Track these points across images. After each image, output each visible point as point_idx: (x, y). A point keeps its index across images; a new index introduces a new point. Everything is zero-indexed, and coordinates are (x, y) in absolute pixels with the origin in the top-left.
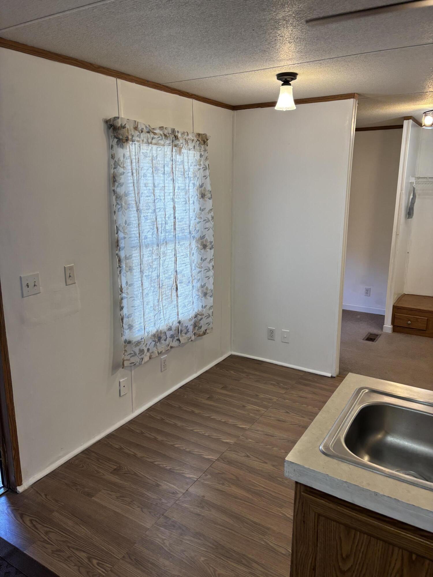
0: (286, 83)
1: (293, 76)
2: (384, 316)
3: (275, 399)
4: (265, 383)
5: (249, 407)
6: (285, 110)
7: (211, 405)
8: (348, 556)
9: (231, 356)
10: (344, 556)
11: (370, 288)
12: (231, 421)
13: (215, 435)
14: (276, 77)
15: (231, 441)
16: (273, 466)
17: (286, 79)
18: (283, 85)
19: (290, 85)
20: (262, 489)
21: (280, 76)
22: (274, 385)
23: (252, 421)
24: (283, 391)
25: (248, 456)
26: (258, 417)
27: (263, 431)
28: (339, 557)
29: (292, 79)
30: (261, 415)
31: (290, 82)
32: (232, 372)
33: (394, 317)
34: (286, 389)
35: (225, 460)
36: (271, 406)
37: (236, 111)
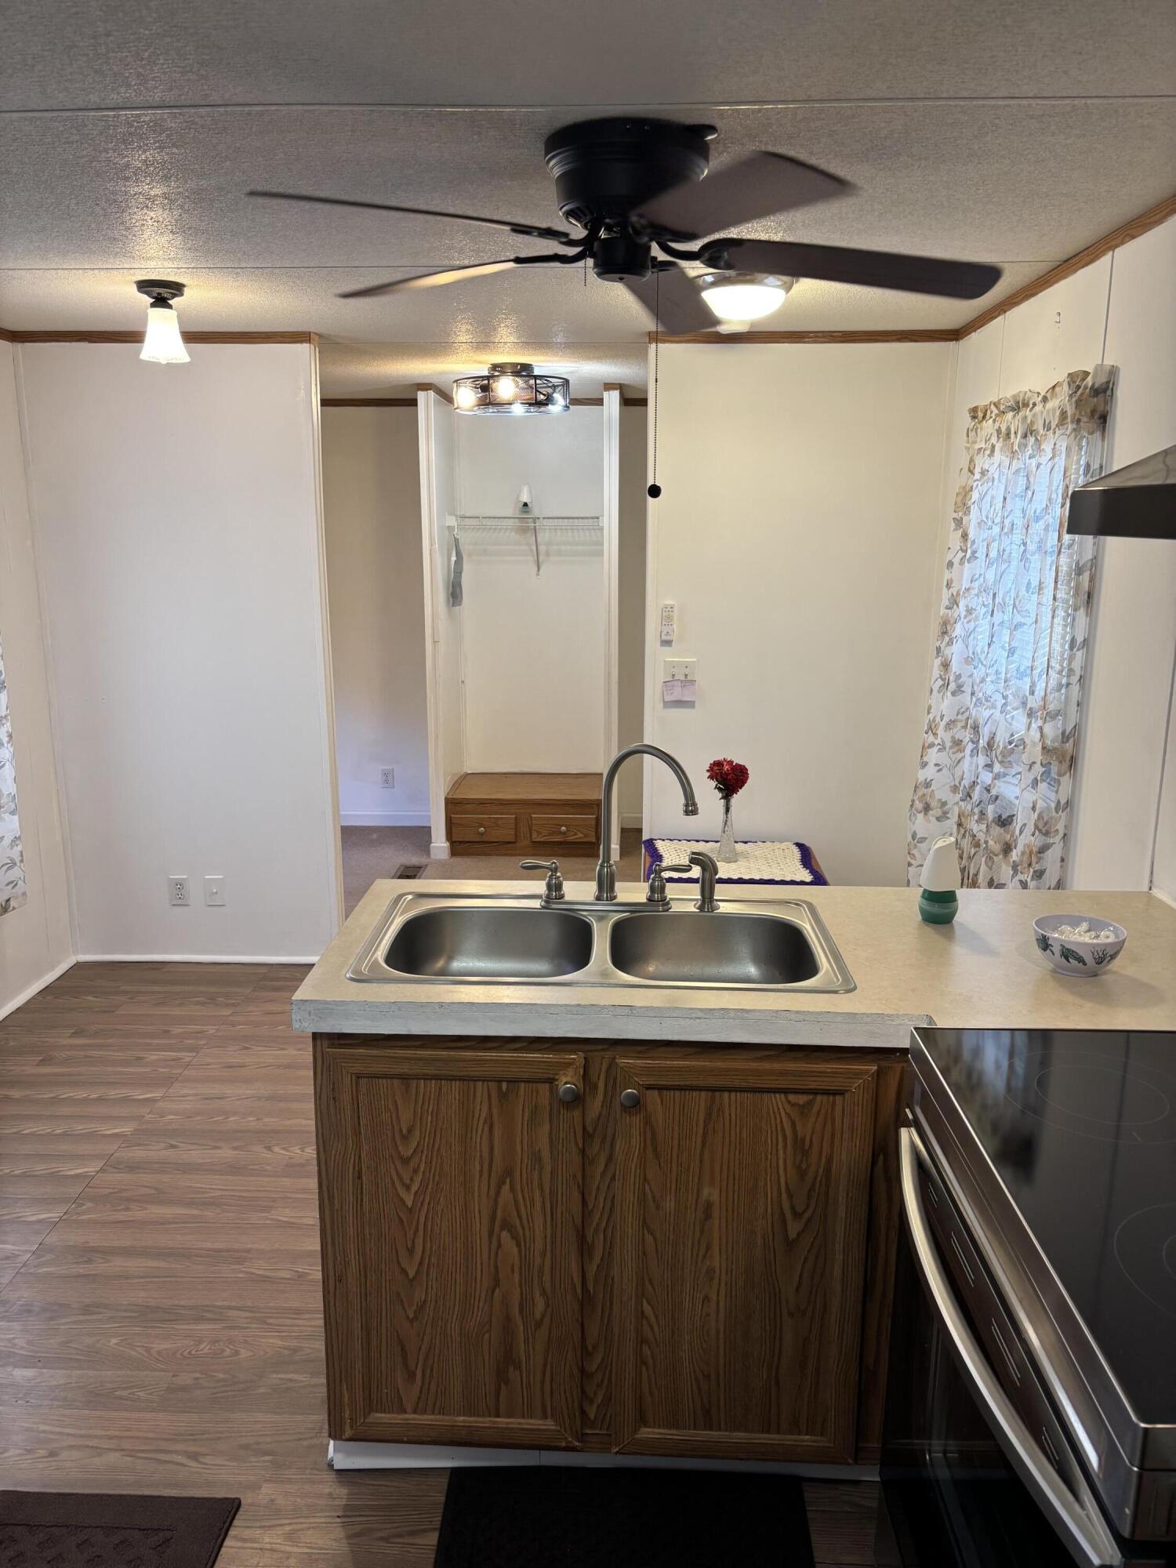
0: (161, 302)
1: (177, 288)
2: (430, 827)
3: (211, 1030)
4: (181, 1005)
5: (153, 1057)
6: (164, 362)
7: (55, 1074)
8: (410, 1131)
9: (79, 966)
10: (405, 1131)
11: (393, 769)
12: (113, 1093)
13: (80, 1128)
14: (135, 288)
15: (127, 1129)
16: (235, 1148)
17: (159, 294)
18: (153, 305)
19: (170, 307)
20: (219, 1193)
21: (144, 286)
22: (203, 1004)
23: (168, 1081)
24: (227, 1012)
25: (173, 1146)
26: (179, 1071)
27: (196, 1095)
28: (397, 1137)
29: (174, 296)
30: (188, 1065)
31: (170, 302)
32: (90, 998)
33: (451, 823)
34: (233, 1005)
35: (121, 1167)
36: (204, 1045)
37: (20, 345)
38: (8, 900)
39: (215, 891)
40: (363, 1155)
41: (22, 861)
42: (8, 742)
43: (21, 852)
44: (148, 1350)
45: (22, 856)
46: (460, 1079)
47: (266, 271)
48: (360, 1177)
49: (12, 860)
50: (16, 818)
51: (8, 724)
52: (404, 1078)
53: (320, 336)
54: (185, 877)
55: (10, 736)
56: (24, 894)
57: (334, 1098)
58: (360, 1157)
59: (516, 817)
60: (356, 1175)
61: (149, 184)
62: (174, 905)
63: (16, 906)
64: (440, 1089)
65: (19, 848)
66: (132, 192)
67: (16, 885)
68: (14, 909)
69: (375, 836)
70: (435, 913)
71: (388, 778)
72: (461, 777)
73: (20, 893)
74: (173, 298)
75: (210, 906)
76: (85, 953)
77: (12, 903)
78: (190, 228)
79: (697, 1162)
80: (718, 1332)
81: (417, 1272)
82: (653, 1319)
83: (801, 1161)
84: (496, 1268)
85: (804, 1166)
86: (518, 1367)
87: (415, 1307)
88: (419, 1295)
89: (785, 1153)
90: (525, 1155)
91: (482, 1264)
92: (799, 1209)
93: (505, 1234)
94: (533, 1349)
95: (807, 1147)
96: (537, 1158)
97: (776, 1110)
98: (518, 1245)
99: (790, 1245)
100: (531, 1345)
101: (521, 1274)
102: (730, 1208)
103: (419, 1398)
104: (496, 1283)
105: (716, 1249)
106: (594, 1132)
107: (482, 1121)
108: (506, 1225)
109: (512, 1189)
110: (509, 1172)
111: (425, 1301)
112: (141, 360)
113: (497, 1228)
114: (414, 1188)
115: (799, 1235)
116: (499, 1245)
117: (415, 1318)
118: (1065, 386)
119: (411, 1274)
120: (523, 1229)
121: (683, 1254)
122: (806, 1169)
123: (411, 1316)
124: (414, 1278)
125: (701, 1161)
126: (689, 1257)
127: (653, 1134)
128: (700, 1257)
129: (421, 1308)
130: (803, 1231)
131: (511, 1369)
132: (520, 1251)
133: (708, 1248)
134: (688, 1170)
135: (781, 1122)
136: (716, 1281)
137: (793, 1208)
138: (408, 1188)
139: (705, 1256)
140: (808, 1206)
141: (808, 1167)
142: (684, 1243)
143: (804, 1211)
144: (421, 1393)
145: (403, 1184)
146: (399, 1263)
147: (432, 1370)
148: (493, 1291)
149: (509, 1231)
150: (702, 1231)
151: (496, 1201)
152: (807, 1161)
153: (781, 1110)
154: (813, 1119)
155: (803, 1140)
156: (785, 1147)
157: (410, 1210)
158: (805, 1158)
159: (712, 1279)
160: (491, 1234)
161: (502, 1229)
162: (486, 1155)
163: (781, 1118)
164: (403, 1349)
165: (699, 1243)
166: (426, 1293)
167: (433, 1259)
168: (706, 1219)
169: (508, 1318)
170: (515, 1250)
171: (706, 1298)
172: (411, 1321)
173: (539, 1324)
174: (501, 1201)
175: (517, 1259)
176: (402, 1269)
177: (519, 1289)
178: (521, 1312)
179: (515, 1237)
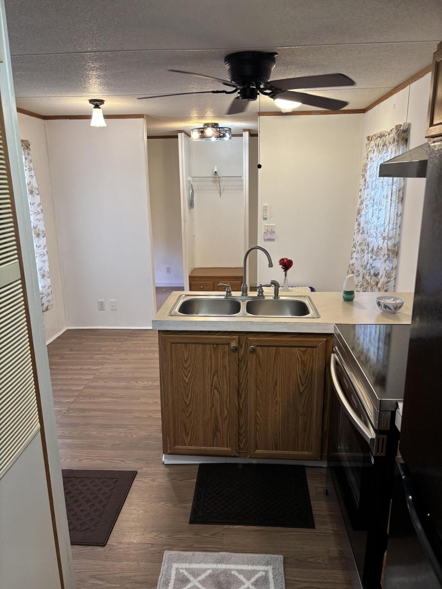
0: (97, 106)
1: (102, 102)
2: (184, 287)
3: (115, 349)
4: (104, 342)
5: (96, 357)
6: (98, 126)
7: (65, 362)
8: (187, 359)
9: (68, 331)
10: (186, 359)
11: (170, 267)
12: (85, 367)
13: (76, 377)
14: (88, 102)
15: (91, 377)
17: (96, 104)
18: (94, 108)
19: (100, 108)
20: (122, 395)
21: (91, 101)
22: (111, 341)
23: (102, 364)
24: (119, 344)
25: (106, 382)
26: (105, 361)
27: (112, 368)
28: (183, 361)
29: (101, 104)
30: (108, 359)
31: (100, 106)
32: (73, 340)
33: (191, 285)
34: (121, 342)
35: (90, 387)
36: (113, 353)
37: (46, 120)
38: (48, 307)
39: (114, 305)
40: (173, 367)
41: (51, 294)
42: (47, 254)
43: (51, 291)
44: (105, 435)
45: (51, 292)
46: (202, 344)
47: (132, 96)
48: (172, 374)
49: (48, 293)
50: (49, 279)
51: (46, 248)
52: (185, 343)
53: (147, 115)
54: (103, 300)
55: (47, 252)
56: (52, 305)
57: (165, 350)
58: (172, 368)
59: (213, 283)
60: (171, 373)
61: (100, 72)
62: (100, 310)
63: (50, 309)
64: (196, 347)
65: (50, 289)
66: (94, 74)
67: (50, 301)
68: (49, 309)
69: (164, 290)
70: (193, 300)
71: (168, 270)
72: (194, 269)
73: (51, 304)
74: (101, 105)
75: (112, 310)
76: (70, 326)
77: (49, 308)
78: (110, 84)
79: (272, 368)
80: (279, 421)
81: (189, 403)
82: (260, 417)
83: (304, 368)
84: (213, 401)
85: (304, 370)
86: (220, 432)
87: (189, 413)
88: (190, 409)
89: (299, 365)
90: (221, 367)
91: (208, 400)
92: (303, 383)
93: (215, 390)
94: (224, 426)
95: (305, 364)
96: (225, 367)
97: (296, 352)
98: (219, 394)
99: (301, 394)
100: (223, 425)
101: (220, 403)
102: (282, 382)
103: (190, 441)
104: (213, 406)
105: (278, 395)
106: (242, 360)
107: (208, 356)
108: (216, 388)
109: (218, 377)
110: (216, 372)
111: (191, 412)
112: (91, 126)
113: (213, 389)
114: (188, 377)
115: (303, 390)
116: (214, 394)
117: (189, 416)
118: (395, 130)
119: (188, 403)
120: (221, 389)
121: (269, 396)
122: (305, 370)
123: (187, 416)
124: (189, 404)
125: (274, 368)
126: (270, 397)
127: (259, 360)
128: (274, 398)
129: (191, 413)
130: (304, 389)
131: (217, 432)
132: (220, 396)
133: (276, 394)
134: (270, 371)
135: (297, 356)
136: (279, 405)
137: (301, 382)
138: (187, 377)
139: (275, 397)
140: (306, 382)
141: (306, 369)
142: (269, 393)
143: (305, 383)
144: (190, 440)
145: (186, 376)
146: (184, 400)
147: (194, 432)
148: (212, 408)
149: (217, 390)
150: (274, 390)
151: (213, 380)
152: (305, 368)
153: (297, 352)
154: (307, 355)
155: (304, 361)
156: (299, 364)
157: (187, 383)
158: (305, 367)
159: (277, 404)
160: (211, 391)
161: (215, 388)
162: (210, 365)
163: (297, 355)
164: (185, 426)
165: (273, 393)
166: (192, 409)
167: (194, 399)
168: (275, 386)
169: (217, 417)
170: (219, 396)
171: (276, 410)
172: (188, 418)
173: (226, 419)
174: (214, 381)
175: (219, 398)
176: (185, 402)
177: (219, 408)
178: (220, 415)
179: (218, 392)
